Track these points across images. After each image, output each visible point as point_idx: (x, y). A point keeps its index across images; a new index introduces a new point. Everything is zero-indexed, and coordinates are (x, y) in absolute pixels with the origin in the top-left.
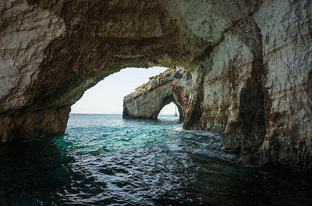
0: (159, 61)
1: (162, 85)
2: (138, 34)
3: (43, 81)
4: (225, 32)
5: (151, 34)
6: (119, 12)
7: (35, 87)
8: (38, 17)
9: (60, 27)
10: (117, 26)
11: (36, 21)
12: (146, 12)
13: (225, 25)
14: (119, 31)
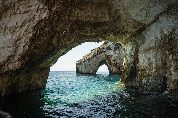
0: (107, 37)
1: (99, 54)
2: (95, 19)
3: (32, 51)
4: (160, 15)
5: (103, 19)
6: (83, 4)
7: (26, 54)
8: (30, 4)
9: (45, 11)
10: (82, 13)
11: (28, 7)
12: (100, 5)
13: (161, 9)
14: (84, 17)
